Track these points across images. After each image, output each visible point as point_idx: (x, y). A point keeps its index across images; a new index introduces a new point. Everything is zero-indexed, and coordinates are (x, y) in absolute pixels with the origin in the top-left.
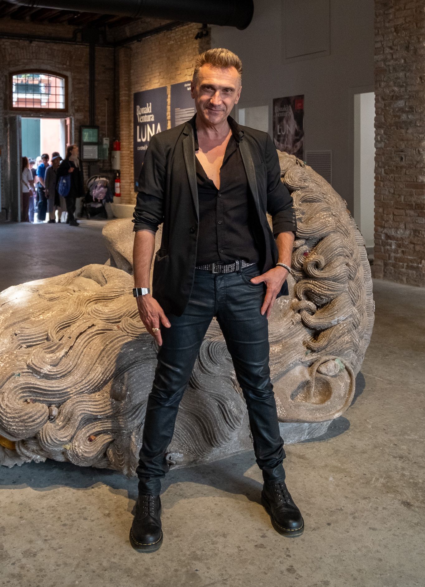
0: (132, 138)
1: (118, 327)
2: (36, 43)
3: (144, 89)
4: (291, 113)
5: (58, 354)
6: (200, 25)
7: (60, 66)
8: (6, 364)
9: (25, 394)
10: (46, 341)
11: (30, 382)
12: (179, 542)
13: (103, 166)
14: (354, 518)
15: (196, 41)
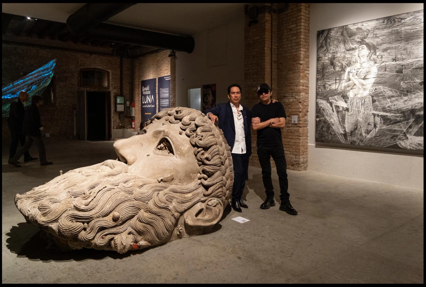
0: (140, 101)
1: (118, 188)
2: (94, 55)
3: (146, 79)
4: (210, 92)
5: (88, 200)
6: (171, 51)
7: (106, 67)
8: (63, 205)
9: (72, 219)
10: (83, 194)
11: (74, 213)
12: (140, 280)
13: (127, 114)
14: (217, 265)
15: (170, 58)
